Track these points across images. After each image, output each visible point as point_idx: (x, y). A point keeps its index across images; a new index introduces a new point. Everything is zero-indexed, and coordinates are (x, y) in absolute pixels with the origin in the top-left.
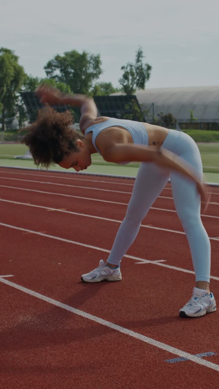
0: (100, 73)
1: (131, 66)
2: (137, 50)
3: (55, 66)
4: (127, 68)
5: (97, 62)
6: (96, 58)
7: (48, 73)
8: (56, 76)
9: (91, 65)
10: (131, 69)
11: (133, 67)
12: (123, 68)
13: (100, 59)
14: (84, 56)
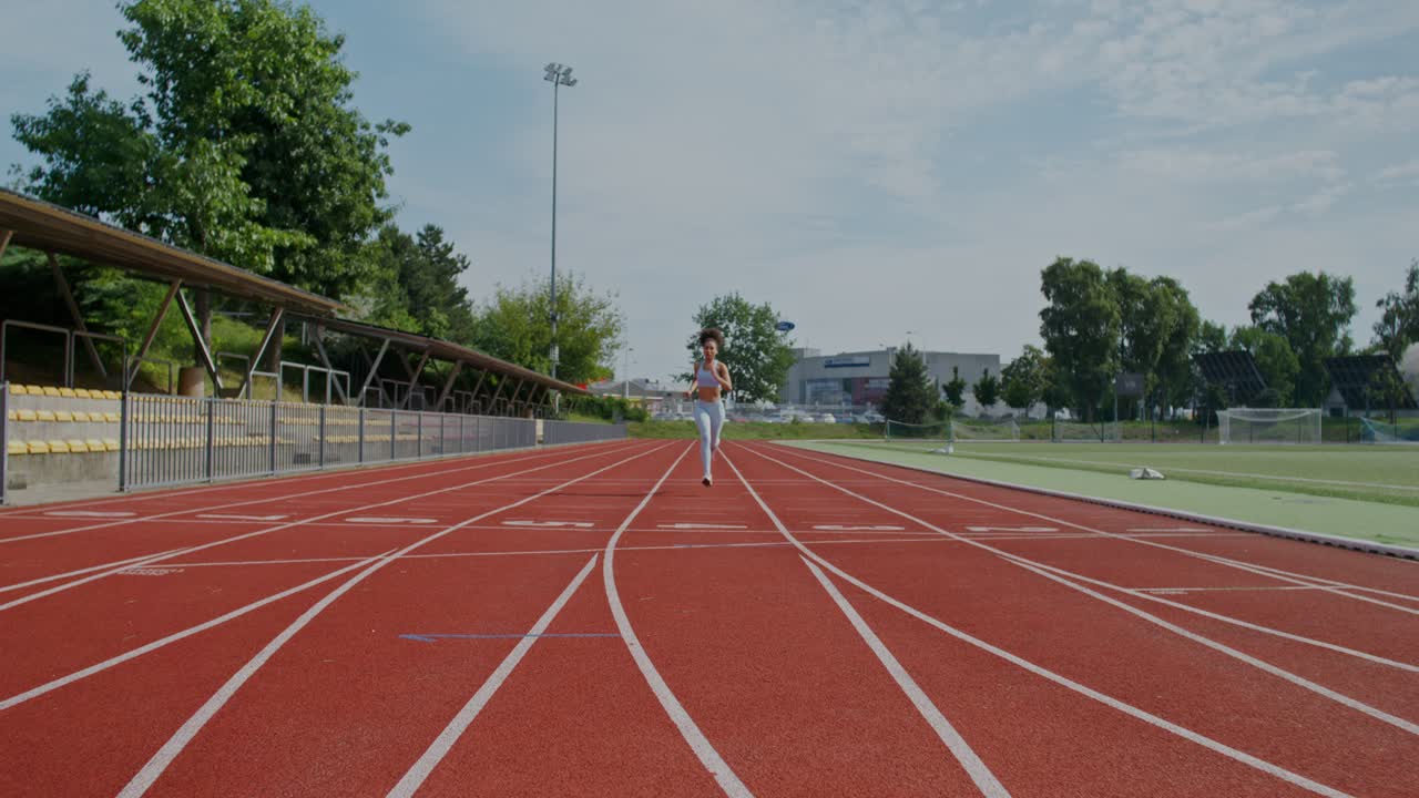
0: (1352, 312)
1: (1398, 299)
2: (1409, 268)
3: (1268, 303)
4: (1388, 304)
5: (1346, 291)
6: (1343, 285)
7: (1254, 316)
8: (1270, 322)
9: (1336, 298)
10: (1397, 304)
11: (1400, 301)
12: (1380, 303)
13: (1353, 286)
14: (1322, 280)
